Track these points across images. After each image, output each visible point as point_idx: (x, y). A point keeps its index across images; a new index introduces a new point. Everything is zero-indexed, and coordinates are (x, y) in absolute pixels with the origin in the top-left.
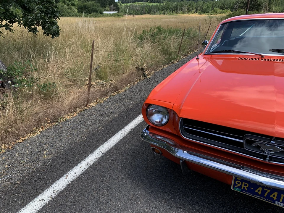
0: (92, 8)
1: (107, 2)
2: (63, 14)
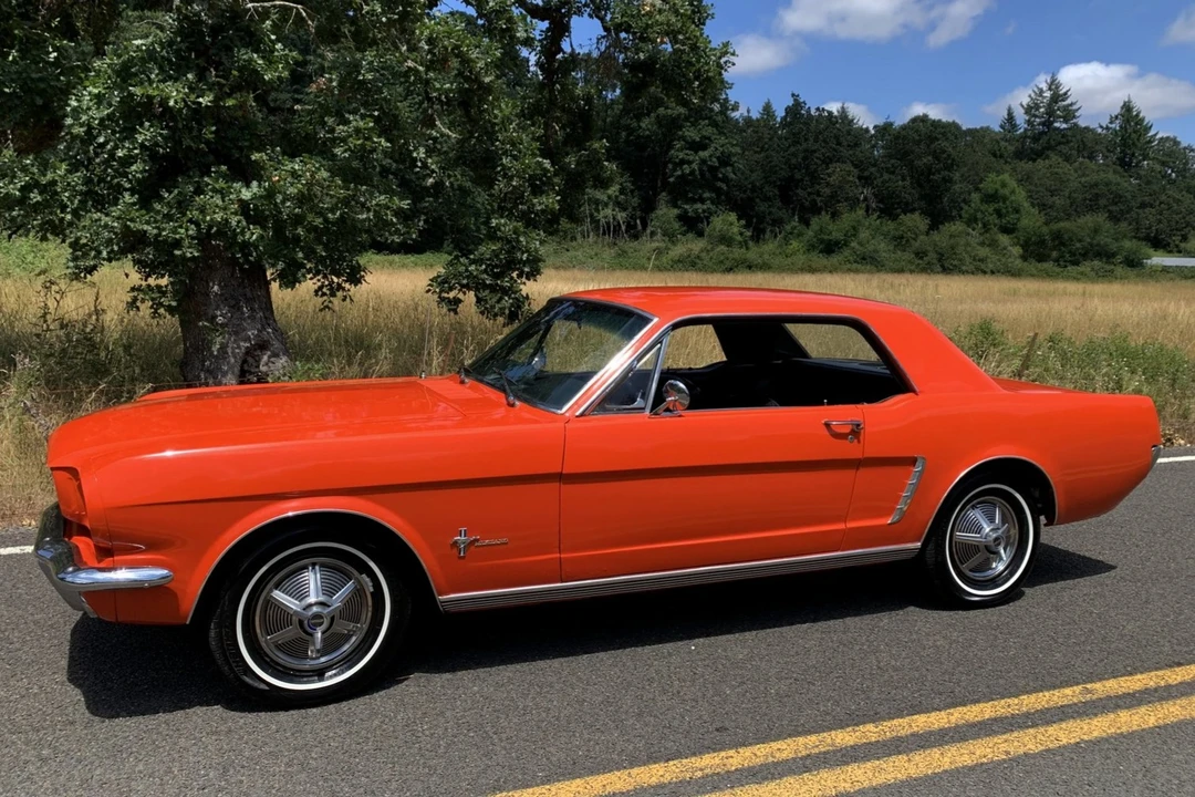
0: (1091, 245)
2: (955, 262)
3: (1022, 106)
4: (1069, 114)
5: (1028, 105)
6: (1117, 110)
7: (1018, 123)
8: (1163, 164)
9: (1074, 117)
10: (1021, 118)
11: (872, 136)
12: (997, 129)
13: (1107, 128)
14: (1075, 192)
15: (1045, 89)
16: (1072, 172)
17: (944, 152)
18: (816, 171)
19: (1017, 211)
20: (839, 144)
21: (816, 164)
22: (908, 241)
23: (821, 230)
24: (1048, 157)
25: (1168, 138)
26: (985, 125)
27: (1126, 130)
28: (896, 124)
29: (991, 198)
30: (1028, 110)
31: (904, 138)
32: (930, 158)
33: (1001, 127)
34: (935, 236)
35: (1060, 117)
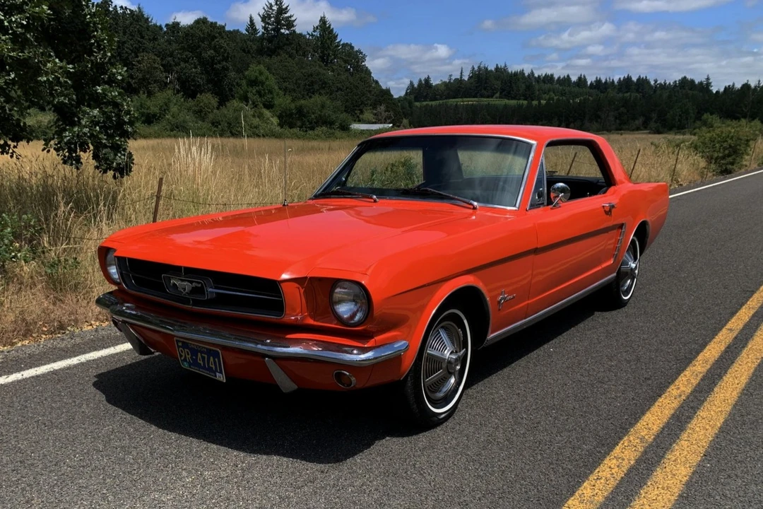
0: (320, 115)
1: (369, 99)
3: (259, 15)
4: (290, 24)
5: (264, 15)
6: (317, 23)
7: (257, 28)
8: (346, 62)
9: (293, 26)
10: (259, 25)
11: (165, 33)
12: (244, 32)
13: (312, 35)
14: (299, 79)
15: (273, 4)
16: (295, 65)
17: (222, 47)
18: (127, 58)
19: (271, 92)
20: (142, 37)
21: (127, 52)
22: (205, 114)
23: (141, 106)
24: (279, 54)
25: (347, 43)
26: (236, 29)
27: (324, 37)
28: (181, 24)
29: (253, 83)
30: (264, 18)
31: (193, 35)
32: (212, 51)
33: (247, 30)
34: (224, 110)
35: (284, 26)
